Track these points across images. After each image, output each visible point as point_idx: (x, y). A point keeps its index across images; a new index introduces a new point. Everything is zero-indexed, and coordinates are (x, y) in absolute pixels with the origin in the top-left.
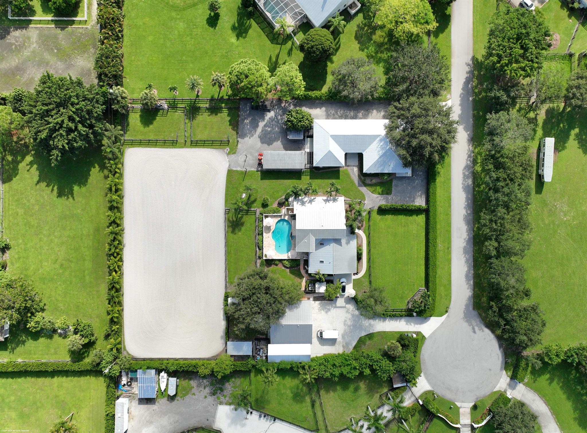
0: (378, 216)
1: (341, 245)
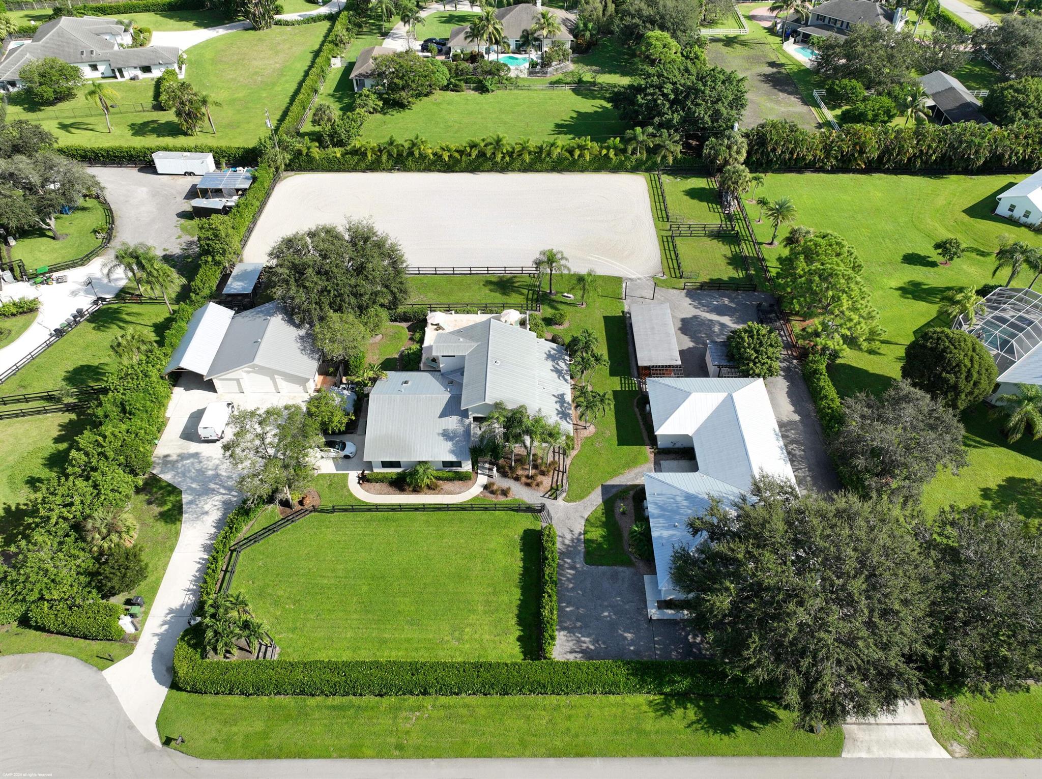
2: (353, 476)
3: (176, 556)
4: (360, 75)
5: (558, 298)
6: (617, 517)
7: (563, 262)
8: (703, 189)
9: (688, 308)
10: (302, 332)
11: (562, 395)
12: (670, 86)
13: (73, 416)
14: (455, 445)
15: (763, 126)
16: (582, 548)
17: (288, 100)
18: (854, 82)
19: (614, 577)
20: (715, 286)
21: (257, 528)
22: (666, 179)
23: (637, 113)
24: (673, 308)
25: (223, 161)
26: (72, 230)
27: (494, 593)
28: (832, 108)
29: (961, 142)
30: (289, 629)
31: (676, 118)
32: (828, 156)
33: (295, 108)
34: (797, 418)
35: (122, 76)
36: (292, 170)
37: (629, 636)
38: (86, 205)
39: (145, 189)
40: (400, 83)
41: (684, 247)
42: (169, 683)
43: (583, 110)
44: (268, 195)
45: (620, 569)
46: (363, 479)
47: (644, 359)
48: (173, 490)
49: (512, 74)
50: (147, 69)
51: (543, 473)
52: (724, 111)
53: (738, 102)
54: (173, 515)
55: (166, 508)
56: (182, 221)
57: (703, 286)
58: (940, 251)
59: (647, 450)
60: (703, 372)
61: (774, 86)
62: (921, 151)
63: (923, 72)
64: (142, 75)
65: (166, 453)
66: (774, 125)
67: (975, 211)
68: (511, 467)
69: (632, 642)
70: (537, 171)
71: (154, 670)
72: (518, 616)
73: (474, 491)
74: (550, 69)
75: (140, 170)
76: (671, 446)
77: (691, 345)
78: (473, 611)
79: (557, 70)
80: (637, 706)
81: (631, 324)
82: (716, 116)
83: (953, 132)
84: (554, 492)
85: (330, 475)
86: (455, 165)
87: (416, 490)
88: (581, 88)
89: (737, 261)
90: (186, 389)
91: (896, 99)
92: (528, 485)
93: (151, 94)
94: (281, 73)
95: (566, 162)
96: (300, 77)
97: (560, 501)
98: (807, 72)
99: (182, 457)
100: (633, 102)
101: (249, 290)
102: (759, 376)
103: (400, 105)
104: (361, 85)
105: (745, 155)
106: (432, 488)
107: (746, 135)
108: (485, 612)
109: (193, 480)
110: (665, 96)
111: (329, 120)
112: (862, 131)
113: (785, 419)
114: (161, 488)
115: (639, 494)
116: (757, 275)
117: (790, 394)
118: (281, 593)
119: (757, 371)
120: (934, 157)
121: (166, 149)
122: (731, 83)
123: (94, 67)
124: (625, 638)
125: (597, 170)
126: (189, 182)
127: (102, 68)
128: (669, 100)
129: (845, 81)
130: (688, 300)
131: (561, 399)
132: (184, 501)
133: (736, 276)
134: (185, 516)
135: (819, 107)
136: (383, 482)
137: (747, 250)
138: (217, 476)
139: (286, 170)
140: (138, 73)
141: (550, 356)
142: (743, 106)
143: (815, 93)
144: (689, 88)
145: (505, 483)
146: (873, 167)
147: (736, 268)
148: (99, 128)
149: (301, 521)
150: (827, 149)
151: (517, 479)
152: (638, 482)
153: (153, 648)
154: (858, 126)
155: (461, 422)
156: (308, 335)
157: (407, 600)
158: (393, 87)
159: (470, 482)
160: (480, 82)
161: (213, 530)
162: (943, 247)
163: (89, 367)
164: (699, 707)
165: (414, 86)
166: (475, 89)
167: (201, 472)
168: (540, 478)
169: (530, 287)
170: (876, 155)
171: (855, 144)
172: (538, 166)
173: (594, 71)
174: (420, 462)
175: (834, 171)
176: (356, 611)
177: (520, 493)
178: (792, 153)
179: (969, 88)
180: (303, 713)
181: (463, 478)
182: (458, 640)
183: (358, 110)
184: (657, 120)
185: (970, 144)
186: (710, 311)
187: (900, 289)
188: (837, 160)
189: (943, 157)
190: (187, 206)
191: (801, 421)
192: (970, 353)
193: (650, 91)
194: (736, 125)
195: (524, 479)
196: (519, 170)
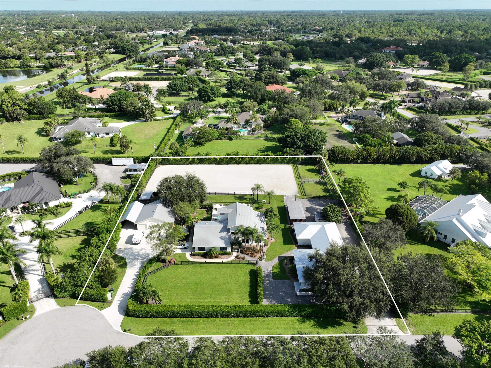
0: (249, 270)
1: (221, 232)
2: (188, 254)
3: (125, 278)
4: (186, 134)
5: (261, 202)
6: (284, 266)
7: (262, 188)
8: (313, 169)
9: (308, 205)
10: (169, 210)
11: (263, 227)
12: (299, 135)
13: (86, 237)
14: (225, 241)
15: (333, 148)
16: (271, 275)
17: (159, 143)
18: (367, 135)
19: (284, 283)
20: (318, 198)
21: (153, 269)
22: (299, 166)
23: (288, 144)
24: (303, 204)
25: (137, 161)
26: (83, 182)
27: (240, 288)
28: (360, 144)
29: (406, 152)
30: (166, 299)
31: (302, 145)
32: (358, 158)
33: (163, 145)
34: (349, 237)
35: (99, 136)
36: (162, 164)
37: (289, 300)
38: (87, 175)
39: (108, 170)
40: (201, 136)
41: (306, 186)
42: (124, 314)
43: (268, 146)
44: (153, 172)
45: (285, 281)
46: (191, 255)
47: (292, 217)
48: (123, 258)
49: (242, 134)
50: (108, 134)
51: (257, 253)
52: (319, 143)
53: (324, 140)
54: (124, 265)
55: (121, 264)
56: (122, 179)
57: (313, 198)
58: (400, 186)
59: (294, 246)
60: (314, 221)
61: (339, 138)
62: (392, 156)
63: (393, 132)
64: (106, 136)
65: (120, 248)
66: (337, 147)
67: (413, 175)
68: (245, 251)
69: (290, 302)
70: (252, 164)
71: (119, 311)
72: (249, 295)
73: (232, 258)
74: (255, 133)
75: (106, 164)
76: (303, 244)
77: (310, 215)
78: (233, 293)
79: (258, 133)
80: (292, 321)
81: (288, 209)
82: (316, 144)
83: (403, 149)
84: (261, 259)
85: (179, 254)
86: (221, 162)
87: (211, 258)
88: (267, 139)
89: (326, 190)
90: (126, 229)
91: (383, 140)
92: (251, 256)
93: (109, 141)
94: (156, 135)
95: (262, 161)
96: (163, 136)
97: (263, 261)
98: (351, 133)
99: (126, 249)
100: (286, 141)
101: (149, 199)
102: (334, 221)
103: (201, 144)
104: (186, 138)
105: (328, 157)
106: (216, 257)
107: (328, 151)
108: (237, 294)
109: (130, 256)
110: (297, 138)
111: (176, 147)
112: (370, 149)
113: (345, 237)
114: (119, 258)
115: (292, 259)
116: (333, 194)
117: (346, 230)
118: (163, 288)
119: (333, 220)
120: (397, 158)
121: (116, 157)
122: (321, 134)
123: (89, 133)
124: (288, 301)
125: (274, 163)
126: (124, 168)
127: (92, 134)
128: (299, 140)
129: (364, 135)
130: (308, 202)
131: (263, 228)
132: (127, 262)
133: (326, 195)
134: (127, 266)
135: (355, 144)
136: (198, 255)
137: (329, 187)
138: (139, 254)
139: (159, 164)
140: (105, 135)
141: (258, 216)
142: (326, 141)
143: (354, 140)
144: (306, 135)
145: (243, 256)
146: (376, 161)
147: (326, 193)
148: (91, 152)
149: (170, 267)
150: (358, 155)
151: (247, 254)
152: (292, 255)
153: (118, 305)
154: (368, 147)
155: (227, 234)
156: (171, 211)
157: (208, 290)
158: (198, 138)
159: (230, 256)
160: (230, 137)
161: (138, 270)
162: (401, 184)
163: (90, 223)
164: (315, 321)
165: (206, 137)
166: (228, 139)
167: (133, 253)
168: (255, 254)
169: (250, 199)
170: (376, 157)
171: (368, 153)
172: (252, 162)
173: (272, 133)
174: (212, 247)
175: (361, 163)
176: (190, 293)
177: (248, 258)
178: (344, 156)
179: (410, 138)
180: (172, 323)
181: (228, 254)
182: (228, 302)
183: (186, 145)
184: (295, 146)
185: (409, 153)
186: (317, 205)
187: (386, 198)
188: (362, 159)
189: (400, 158)
190: (124, 175)
191: (351, 237)
192: (406, 210)
193: (292, 137)
194: (323, 147)
195: (250, 254)
196: (245, 164)
